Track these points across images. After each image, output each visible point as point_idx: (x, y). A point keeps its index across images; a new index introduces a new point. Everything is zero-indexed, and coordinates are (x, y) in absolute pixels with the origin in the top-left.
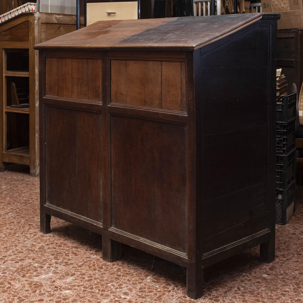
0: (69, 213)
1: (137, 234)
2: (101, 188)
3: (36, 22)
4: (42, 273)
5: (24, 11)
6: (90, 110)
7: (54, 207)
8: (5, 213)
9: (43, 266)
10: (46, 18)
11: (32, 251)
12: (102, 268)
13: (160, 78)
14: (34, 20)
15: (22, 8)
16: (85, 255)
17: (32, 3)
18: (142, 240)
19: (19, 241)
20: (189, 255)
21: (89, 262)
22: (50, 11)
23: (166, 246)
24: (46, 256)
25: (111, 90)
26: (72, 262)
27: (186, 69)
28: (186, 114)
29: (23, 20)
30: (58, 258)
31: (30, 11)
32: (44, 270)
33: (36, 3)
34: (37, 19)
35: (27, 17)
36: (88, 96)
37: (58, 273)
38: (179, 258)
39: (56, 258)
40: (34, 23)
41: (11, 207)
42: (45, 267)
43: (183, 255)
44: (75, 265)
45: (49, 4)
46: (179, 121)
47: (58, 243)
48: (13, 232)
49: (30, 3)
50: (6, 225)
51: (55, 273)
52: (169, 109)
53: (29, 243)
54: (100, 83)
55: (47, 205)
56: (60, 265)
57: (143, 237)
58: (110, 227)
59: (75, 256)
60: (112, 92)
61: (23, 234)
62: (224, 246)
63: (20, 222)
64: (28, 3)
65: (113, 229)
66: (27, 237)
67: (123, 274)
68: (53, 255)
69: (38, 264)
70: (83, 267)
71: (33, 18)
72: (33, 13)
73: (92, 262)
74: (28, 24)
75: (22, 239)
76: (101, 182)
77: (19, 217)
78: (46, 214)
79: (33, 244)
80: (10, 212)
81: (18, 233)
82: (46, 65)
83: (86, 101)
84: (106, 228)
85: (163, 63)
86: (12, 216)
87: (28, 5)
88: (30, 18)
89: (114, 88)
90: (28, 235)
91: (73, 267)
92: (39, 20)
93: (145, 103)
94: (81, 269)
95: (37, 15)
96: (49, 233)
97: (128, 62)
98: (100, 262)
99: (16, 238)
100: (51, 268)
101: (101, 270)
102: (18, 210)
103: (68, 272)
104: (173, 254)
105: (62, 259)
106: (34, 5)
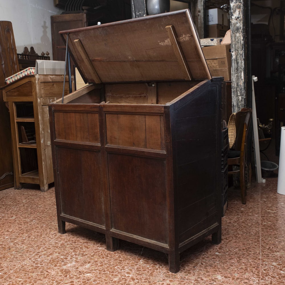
0: (80, 220)
1: (131, 233)
2: (102, 203)
3: (37, 81)
4: (67, 263)
5: (26, 74)
6: (91, 150)
7: (68, 216)
8: (30, 220)
9: (67, 257)
10: (44, 78)
11: (57, 247)
12: (108, 256)
13: (144, 127)
14: (35, 80)
15: (25, 71)
16: (94, 248)
17: (32, 68)
18: (135, 237)
19: (46, 240)
20: (170, 245)
21: (98, 253)
22: (46, 73)
23: (153, 240)
24: (67, 250)
25: (107, 135)
26: (86, 254)
27: (164, 121)
28: (165, 152)
29: (26, 80)
30: (76, 251)
31: (32, 74)
32: (68, 260)
33: (35, 67)
34: (37, 79)
35: (30, 78)
36: (89, 140)
37: (78, 262)
38: (163, 248)
39: (74, 251)
40: (35, 82)
41: (34, 216)
42: (69, 258)
43: (166, 246)
44: (89, 255)
45: (45, 68)
46: (160, 157)
47: (73, 241)
48: (40, 234)
49: (30, 68)
50: (34, 229)
51: (76, 262)
52: (152, 149)
53: (53, 242)
54: (98, 130)
55: (63, 215)
56: (79, 256)
57: (136, 235)
58: (111, 229)
59: (87, 249)
60: (107, 137)
61: (47, 235)
62: (191, 238)
63: (42, 227)
64: (29, 68)
65: (113, 230)
66: (51, 237)
67: (123, 259)
68: (72, 249)
69: (64, 257)
70: (95, 256)
71: (34, 79)
72: (34, 75)
73: (100, 253)
74: (31, 83)
75: (47, 239)
76: (103, 199)
77: (41, 223)
78: (62, 221)
79: (56, 242)
80: (33, 220)
81: (43, 235)
82: (55, 117)
83: (88, 143)
84: (108, 230)
85: (146, 116)
86: (36, 222)
87: (29, 69)
88: (32, 79)
89: (109, 134)
90: (51, 236)
91: (88, 257)
92: (38, 80)
93: (134, 144)
94: (94, 258)
95: (37, 77)
96: (65, 233)
97: (119, 115)
98: (106, 252)
99: (43, 238)
100: (73, 259)
101: (108, 258)
102: (38, 218)
103: (85, 261)
104: (158, 246)
105: (79, 252)
106: (34, 69)
